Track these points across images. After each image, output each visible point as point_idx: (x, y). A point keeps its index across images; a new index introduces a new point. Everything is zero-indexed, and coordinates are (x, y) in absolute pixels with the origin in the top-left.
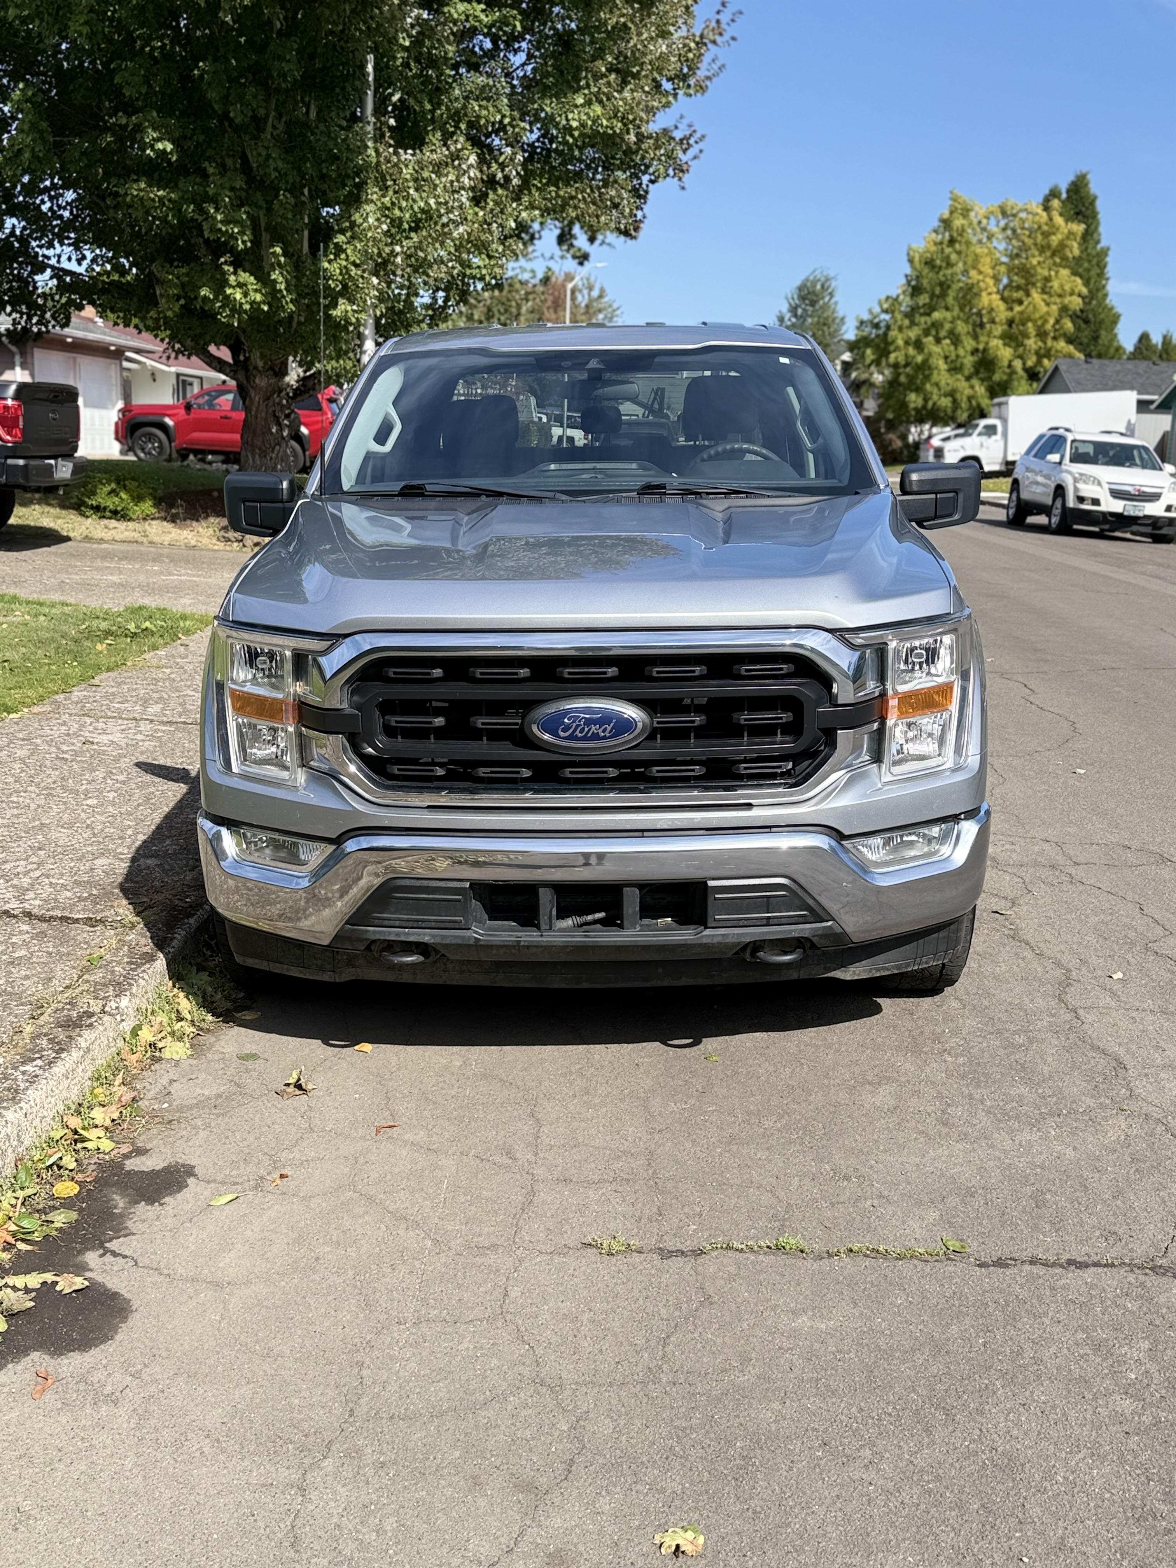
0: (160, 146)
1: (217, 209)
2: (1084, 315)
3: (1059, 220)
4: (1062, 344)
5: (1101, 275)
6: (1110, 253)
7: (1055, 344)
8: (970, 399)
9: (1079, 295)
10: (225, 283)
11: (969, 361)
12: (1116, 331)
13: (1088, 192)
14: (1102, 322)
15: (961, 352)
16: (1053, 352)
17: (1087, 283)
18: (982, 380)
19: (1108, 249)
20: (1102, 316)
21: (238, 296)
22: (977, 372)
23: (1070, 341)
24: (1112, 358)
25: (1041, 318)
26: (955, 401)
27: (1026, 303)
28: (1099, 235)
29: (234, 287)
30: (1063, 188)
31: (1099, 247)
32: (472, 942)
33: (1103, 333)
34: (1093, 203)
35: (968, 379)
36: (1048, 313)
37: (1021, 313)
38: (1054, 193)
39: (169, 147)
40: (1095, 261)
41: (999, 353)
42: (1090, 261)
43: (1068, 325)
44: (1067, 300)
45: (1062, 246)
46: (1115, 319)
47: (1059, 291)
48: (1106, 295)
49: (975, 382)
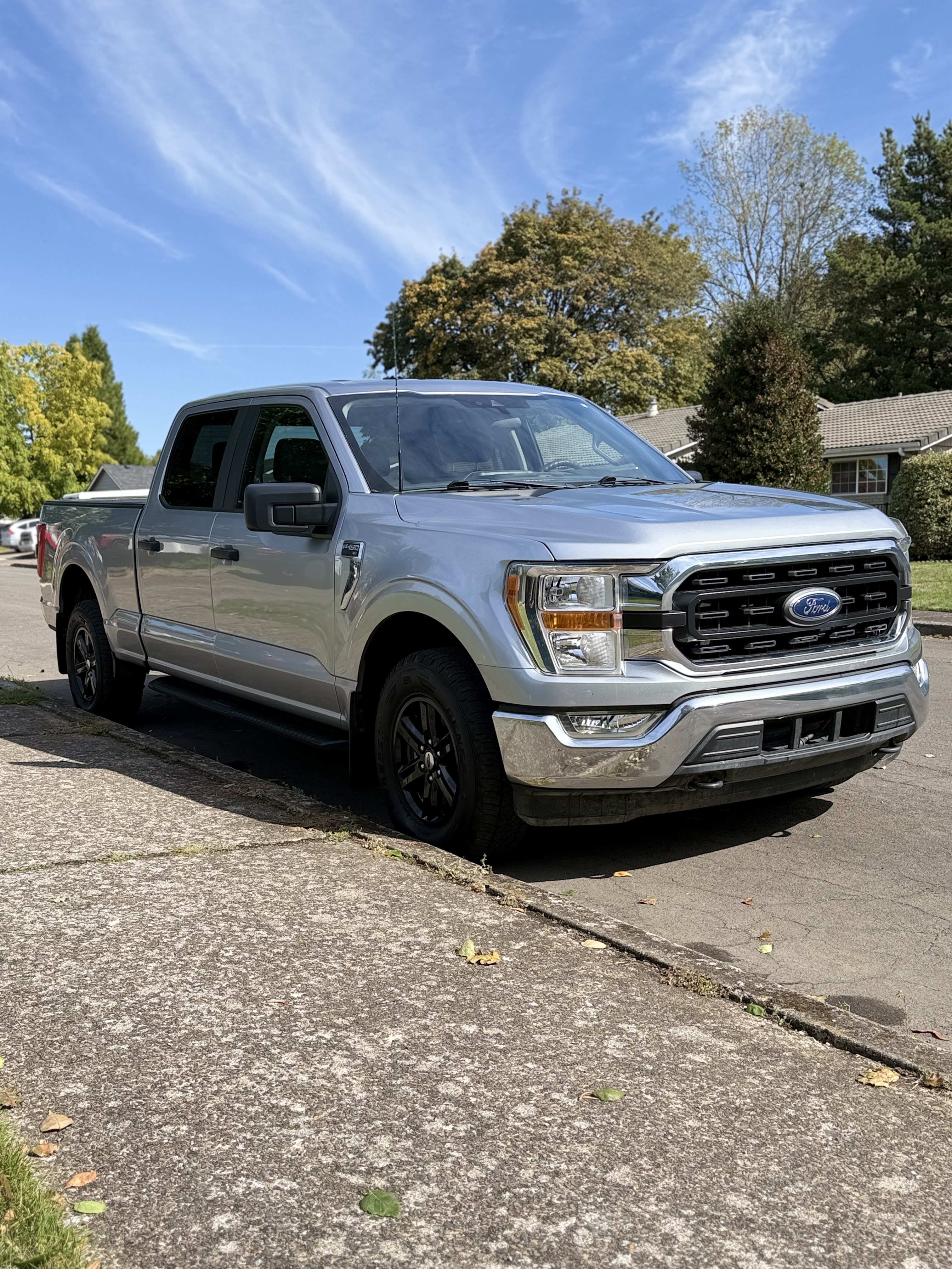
2: (112, 433)
3: (82, 359)
4: (99, 454)
5: (120, 402)
6: (123, 386)
7: (94, 453)
8: (33, 494)
9: (108, 416)
11: (27, 465)
12: (137, 445)
13: (99, 341)
14: (126, 438)
15: (20, 459)
16: (93, 460)
17: (111, 407)
18: (41, 480)
19: (121, 384)
20: (126, 434)
22: (36, 474)
23: (104, 451)
24: (139, 464)
25: (81, 432)
26: (21, 497)
27: (67, 421)
28: (113, 373)
30: (80, 336)
31: (115, 382)
32: (762, 763)
33: (128, 446)
34: (104, 349)
35: (29, 479)
36: (86, 428)
37: (64, 428)
38: (73, 340)
40: (113, 392)
41: (51, 459)
42: (110, 392)
43: (103, 440)
44: (99, 419)
45: (88, 378)
46: (135, 437)
47: (91, 413)
48: (125, 419)
49: (35, 481)
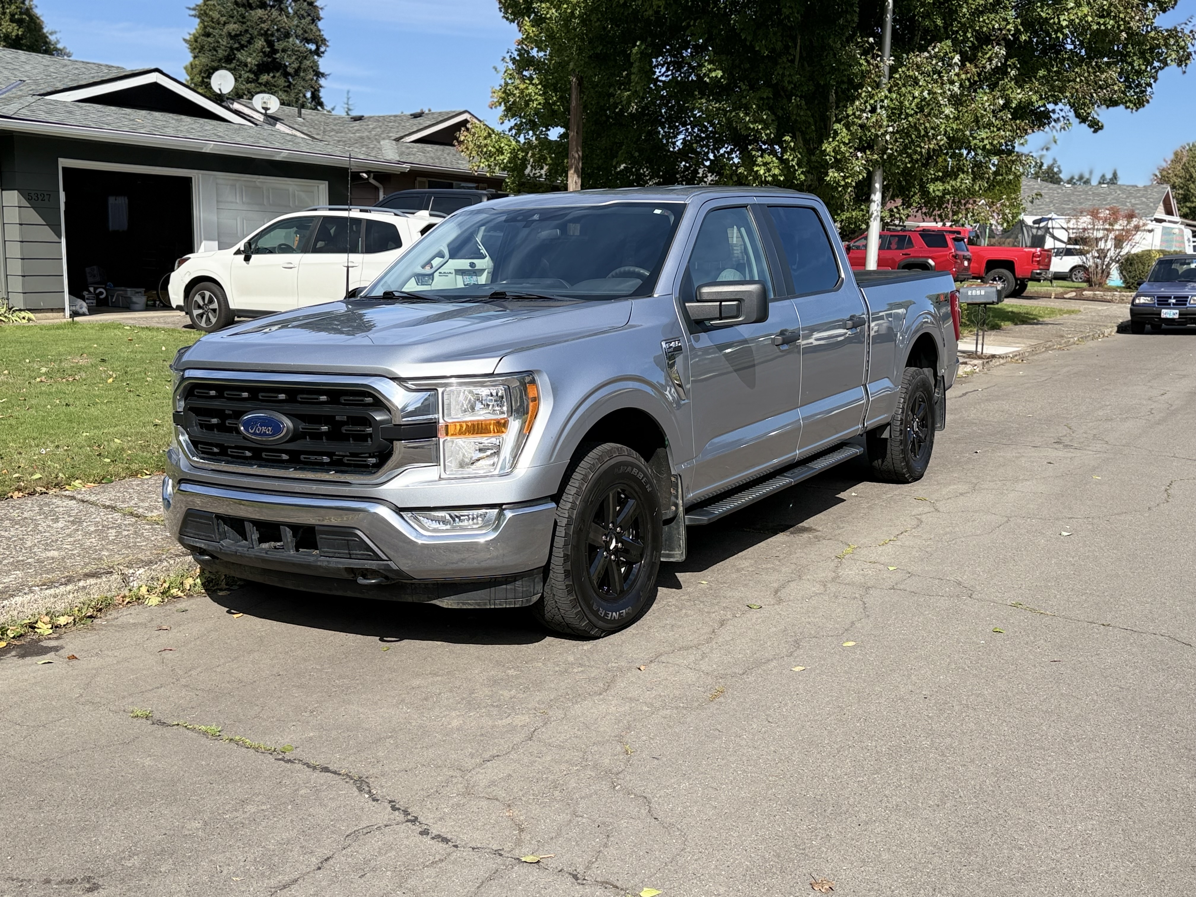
0: (713, 74)
1: (747, 114)
10: (754, 164)
21: (762, 172)
29: (760, 166)
39: (719, 73)
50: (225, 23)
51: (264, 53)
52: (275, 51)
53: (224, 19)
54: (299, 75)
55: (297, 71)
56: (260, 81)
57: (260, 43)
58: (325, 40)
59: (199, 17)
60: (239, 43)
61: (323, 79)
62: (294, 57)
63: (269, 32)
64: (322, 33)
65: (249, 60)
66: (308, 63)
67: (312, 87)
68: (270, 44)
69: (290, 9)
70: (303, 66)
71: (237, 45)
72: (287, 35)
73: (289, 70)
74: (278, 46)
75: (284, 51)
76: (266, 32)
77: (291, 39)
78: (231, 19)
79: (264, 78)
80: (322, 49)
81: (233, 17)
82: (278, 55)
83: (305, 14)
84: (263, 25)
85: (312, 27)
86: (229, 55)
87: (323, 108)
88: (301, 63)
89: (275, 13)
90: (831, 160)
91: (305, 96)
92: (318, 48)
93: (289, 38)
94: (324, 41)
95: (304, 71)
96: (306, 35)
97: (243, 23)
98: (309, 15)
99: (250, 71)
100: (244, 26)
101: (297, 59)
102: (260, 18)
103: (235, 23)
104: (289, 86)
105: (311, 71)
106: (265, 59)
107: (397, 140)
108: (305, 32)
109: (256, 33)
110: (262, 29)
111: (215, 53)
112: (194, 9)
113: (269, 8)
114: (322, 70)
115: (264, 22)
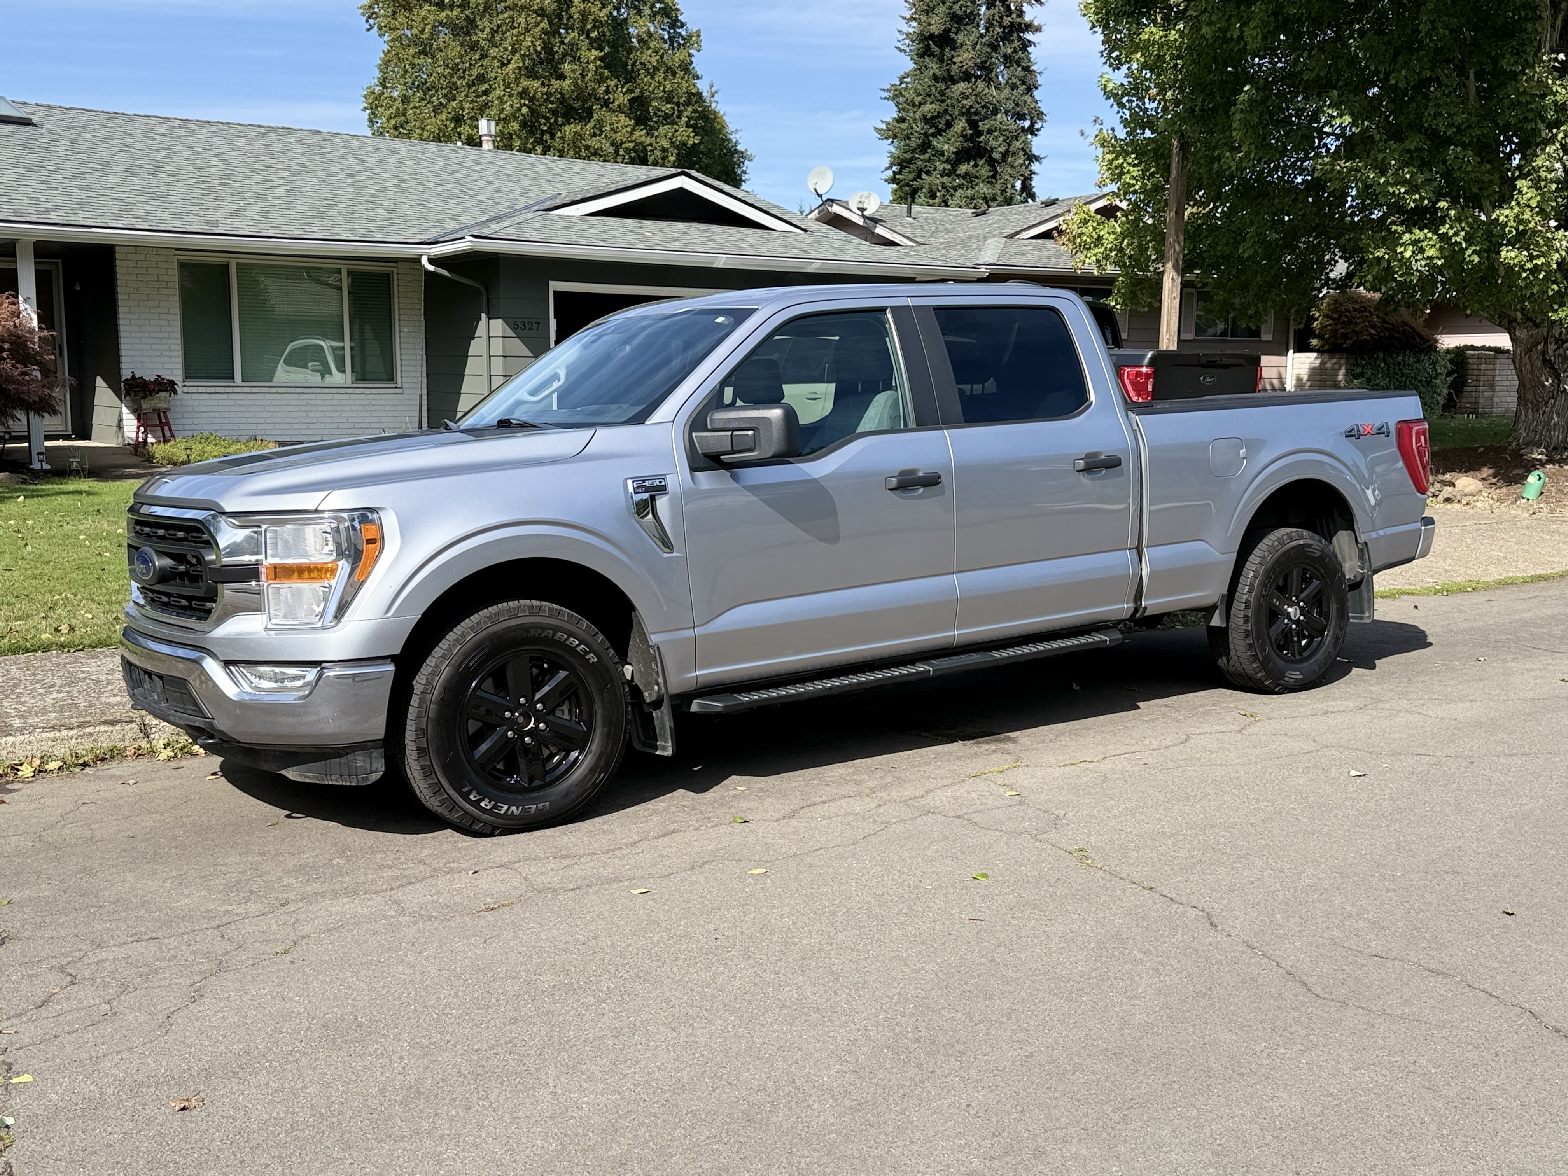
50: (920, 104)
51: (964, 136)
52: (979, 134)
53: (920, 98)
54: (1006, 161)
55: (1005, 155)
56: (958, 172)
57: (961, 125)
58: (1042, 113)
59: (893, 99)
60: (936, 127)
61: (1037, 164)
62: (1001, 139)
63: (973, 110)
64: (1039, 104)
65: (946, 147)
66: (1018, 144)
67: (1022, 175)
68: (973, 125)
69: (1000, 78)
70: (1012, 149)
71: (932, 130)
72: (995, 112)
73: (995, 155)
74: (983, 126)
75: (990, 132)
76: (968, 110)
77: (999, 116)
78: (928, 98)
79: (963, 168)
80: (1037, 126)
81: (930, 96)
82: (982, 138)
83: (1019, 83)
84: (965, 102)
85: (1027, 98)
86: (923, 143)
87: (1034, 201)
88: (1009, 145)
89: (981, 85)
90: (1511, 232)
91: (1013, 187)
92: (1033, 124)
93: (996, 115)
94: (1040, 115)
95: (1014, 154)
96: (1018, 109)
97: (942, 101)
98: (1024, 83)
99: (947, 161)
100: (943, 105)
101: (1004, 141)
102: (962, 93)
103: (932, 103)
104: (994, 176)
105: (1021, 153)
106: (966, 144)
107: (1011, 236)
108: (1017, 105)
109: (957, 113)
110: (963, 106)
111: (908, 141)
112: (888, 91)
113: (973, 80)
114: (1035, 152)
115: (967, 98)
